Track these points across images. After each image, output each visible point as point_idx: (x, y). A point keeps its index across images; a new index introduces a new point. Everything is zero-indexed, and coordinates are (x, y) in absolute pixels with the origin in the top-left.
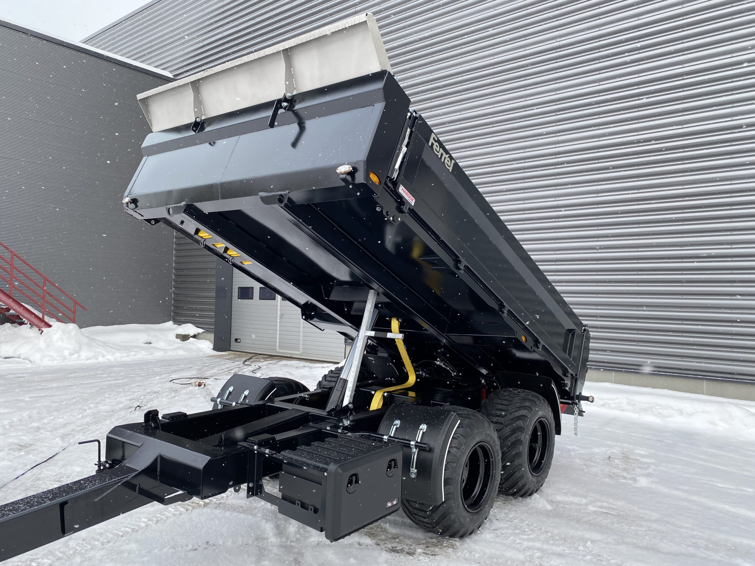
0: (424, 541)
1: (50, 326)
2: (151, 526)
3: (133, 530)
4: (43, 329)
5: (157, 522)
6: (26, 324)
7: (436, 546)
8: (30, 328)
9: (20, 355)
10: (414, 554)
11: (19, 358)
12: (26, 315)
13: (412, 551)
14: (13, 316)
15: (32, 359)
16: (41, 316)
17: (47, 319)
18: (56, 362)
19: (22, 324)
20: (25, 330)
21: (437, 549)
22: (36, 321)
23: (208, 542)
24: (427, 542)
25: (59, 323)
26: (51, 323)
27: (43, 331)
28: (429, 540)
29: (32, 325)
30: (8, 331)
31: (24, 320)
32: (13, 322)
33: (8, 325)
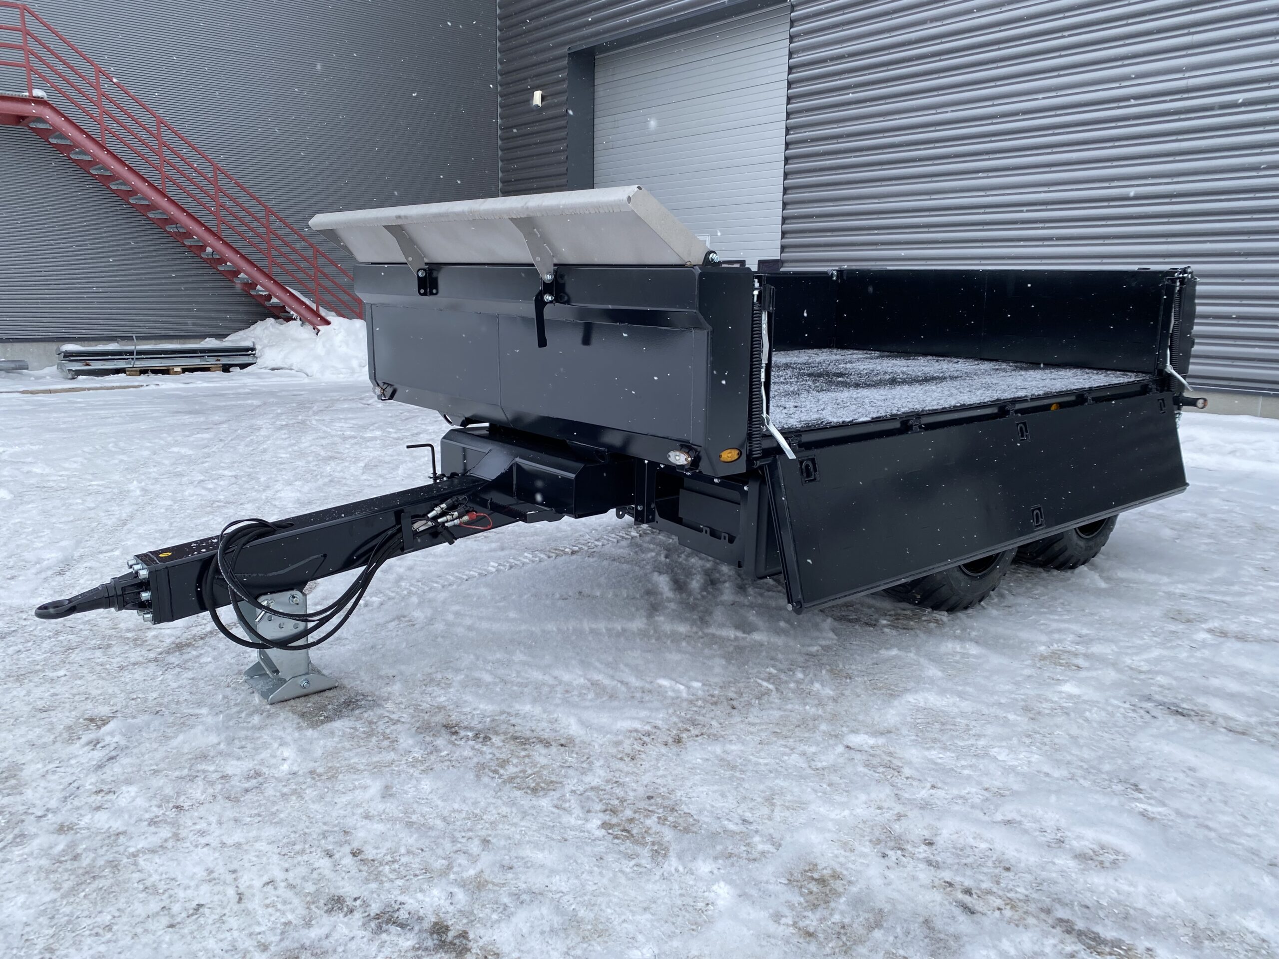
0: (893, 612)
1: (328, 323)
2: (504, 572)
3: (480, 574)
4: (319, 327)
5: (511, 567)
6: (295, 319)
7: (910, 619)
8: (302, 325)
9: (292, 365)
10: (875, 625)
11: (291, 369)
12: (295, 305)
13: (873, 622)
14: (275, 307)
15: (308, 371)
16: (314, 306)
17: (323, 312)
18: (341, 376)
19: (289, 319)
20: (294, 327)
21: (912, 623)
22: (309, 316)
23: (580, 593)
24: (896, 615)
25: (341, 319)
26: (329, 318)
27: (319, 331)
28: (899, 611)
29: (304, 321)
30: (271, 329)
31: (292, 313)
32: (277, 317)
33: (270, 321)
